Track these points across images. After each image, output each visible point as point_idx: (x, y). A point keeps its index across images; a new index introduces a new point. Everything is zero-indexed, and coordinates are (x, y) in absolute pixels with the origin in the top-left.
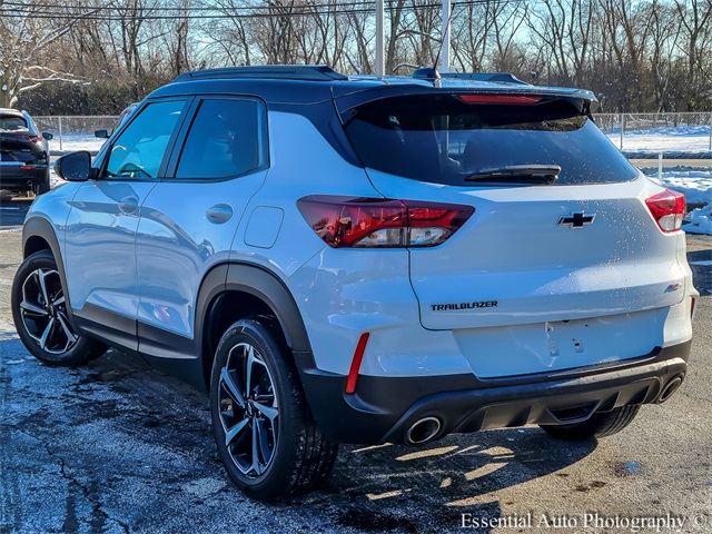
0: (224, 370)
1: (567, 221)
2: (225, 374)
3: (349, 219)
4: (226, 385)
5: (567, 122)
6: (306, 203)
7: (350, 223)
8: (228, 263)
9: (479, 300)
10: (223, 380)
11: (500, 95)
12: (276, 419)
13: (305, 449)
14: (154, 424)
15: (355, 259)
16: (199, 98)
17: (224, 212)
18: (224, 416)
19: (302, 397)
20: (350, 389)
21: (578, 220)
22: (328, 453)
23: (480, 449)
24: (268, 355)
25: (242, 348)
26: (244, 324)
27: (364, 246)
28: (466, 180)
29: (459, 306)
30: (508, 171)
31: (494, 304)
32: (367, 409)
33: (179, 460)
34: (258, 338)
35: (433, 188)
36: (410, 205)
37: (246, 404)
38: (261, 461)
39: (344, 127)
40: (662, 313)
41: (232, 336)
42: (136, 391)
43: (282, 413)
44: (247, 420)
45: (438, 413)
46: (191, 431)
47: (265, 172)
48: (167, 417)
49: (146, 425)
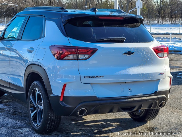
0: (31, 96)
1: (125, 53)
2: (31, 97)
3: (62, 52)
4: (31, 100)
5: (132, 25)
6: (52, 47)
7: (62, 53)
8: (32, 64)
9: (98, 75)
10: (31, 99)
11: (110, 17)
12: (43, 109)
13: (51, 118)
14: (15, 114)
15: (64, 63)
16: (29, 16)
17: (32, 50)
18: (31, 109)
19: (49, 103)
20: (61, 100)
21: (129, 53)
22: (57, 119)
23: (110, 123)
24: (41, 91)
25: (35, 89)
26: (36, 82)
27: (65, 59)
28: (97, 41)
29: (92, 77)
30: (109, 39)
31: (103, 76)
32: (66, 106)
33: (19, 124)
34: (39, 86)
35: (86, 43)
36: (79, 48)
37: (36, 106)
38: (39, 122)
39: (64, 25)
40: (158, 81)
41: (33, 86)
42: (12, 106)
43: (44, 107)
44: (36, 110)
45: (85, 107)
46: (25, 116)
47: (43, 38)
48: (19, 113)
49: (12, 114)
